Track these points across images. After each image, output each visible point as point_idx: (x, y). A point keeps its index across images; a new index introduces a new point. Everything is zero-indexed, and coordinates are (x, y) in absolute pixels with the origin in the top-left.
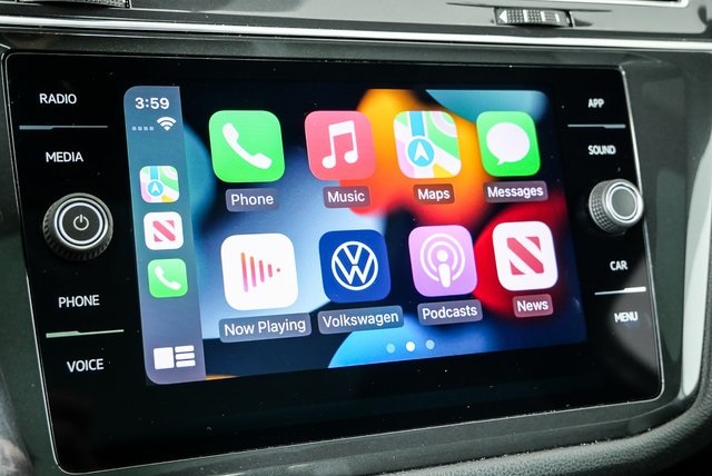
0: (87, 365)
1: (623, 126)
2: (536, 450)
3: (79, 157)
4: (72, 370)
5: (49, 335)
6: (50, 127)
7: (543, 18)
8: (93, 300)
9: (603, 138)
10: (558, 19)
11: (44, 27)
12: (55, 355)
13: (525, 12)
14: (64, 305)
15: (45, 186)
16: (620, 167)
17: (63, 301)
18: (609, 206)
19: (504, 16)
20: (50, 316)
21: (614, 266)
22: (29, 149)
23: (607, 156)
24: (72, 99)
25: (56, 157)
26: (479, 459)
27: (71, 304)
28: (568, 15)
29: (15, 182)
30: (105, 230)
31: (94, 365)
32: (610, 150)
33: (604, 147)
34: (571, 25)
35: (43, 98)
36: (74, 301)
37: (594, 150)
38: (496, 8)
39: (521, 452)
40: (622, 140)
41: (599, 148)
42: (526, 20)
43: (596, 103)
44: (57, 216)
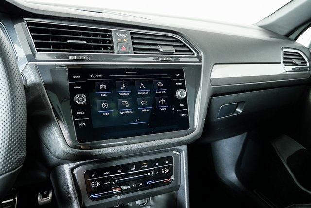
0: (82, 124)
1: (183, 79)
3: (80, 87)
4: (80, 125)
5: (75, 119)
6: (75, 82)
7: (168, 59)
8: (83, 113)
9: (179, 81)
10: (171, 59)
11: (74, 64)
12: (77, 123)
13: (164, 58)
15: (74, 92)
16: (183, 87)
17: (78, 113)
18: (179, 94)
19: (160, 59)
20: (75, 116)
21: (181, 105)
22: (72, 86)
24: (79, 77)
25: (76, 87)
29: (69, 92)
30: (85, 100)
32: (180, 84)
34: (173, 60)
35: (74, 77)
36: (80, 113)
37: (177, 84)
39: (162, 140)
40: (183, 82)
42: (164, 60)
43: (178, 75)
44: (76, 98)
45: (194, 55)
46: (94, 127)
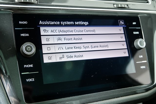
0: (31, 80)
1: (140, 28)
2: (126, 96)
3: (28, 35)
4: (27, 81)
5: (22, 73)
6: (22, 29)
8: (32, 66)
9: (136, 30)
10: (126, 6)
11: (20, 7)
12: (24, 78)
13: (119, 5)
14: (25, 67)
15: (20, 41)
16: (140, 36)
17: (25, 66)
18: (139, 44)
19: (115, 6)
20: (22, 69)
21: (140, 57)
22: (17, 33)
23: (137, 34)
24: (26, 23)
25: (23, 35)
26: (115, 98)
27: (27, 67)
28: (128, 6)
29: (14, 40)
30: (34, 50)
31: (32, 80)
32: (138, 33)
33: (136, 32)
34: (128, 7)
35: (20, 22)
36: (28, 66)
37: (135, 33)
38: (114, 4)
39: (123, 96)
40: (140, 31)
41: (135, 32)
42: (120, 6)
43: (134, 23)
44: (24, 47)
45: (148, 2)
46: (45, 83)
